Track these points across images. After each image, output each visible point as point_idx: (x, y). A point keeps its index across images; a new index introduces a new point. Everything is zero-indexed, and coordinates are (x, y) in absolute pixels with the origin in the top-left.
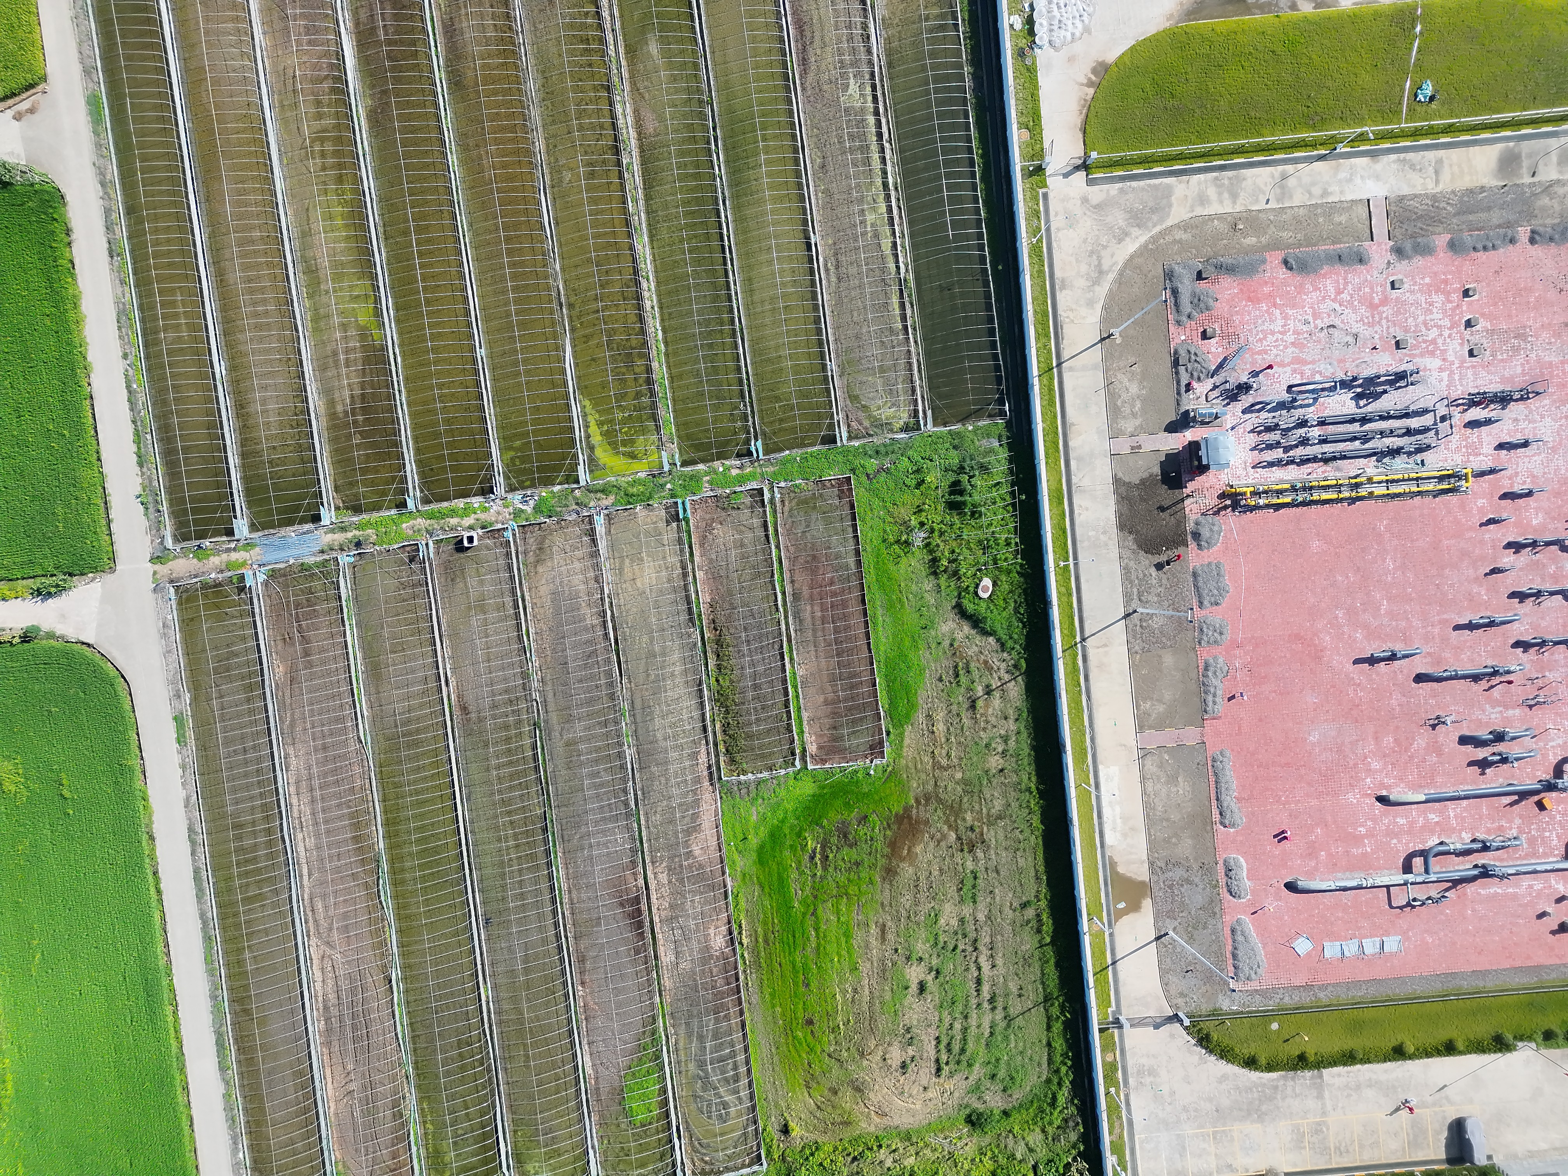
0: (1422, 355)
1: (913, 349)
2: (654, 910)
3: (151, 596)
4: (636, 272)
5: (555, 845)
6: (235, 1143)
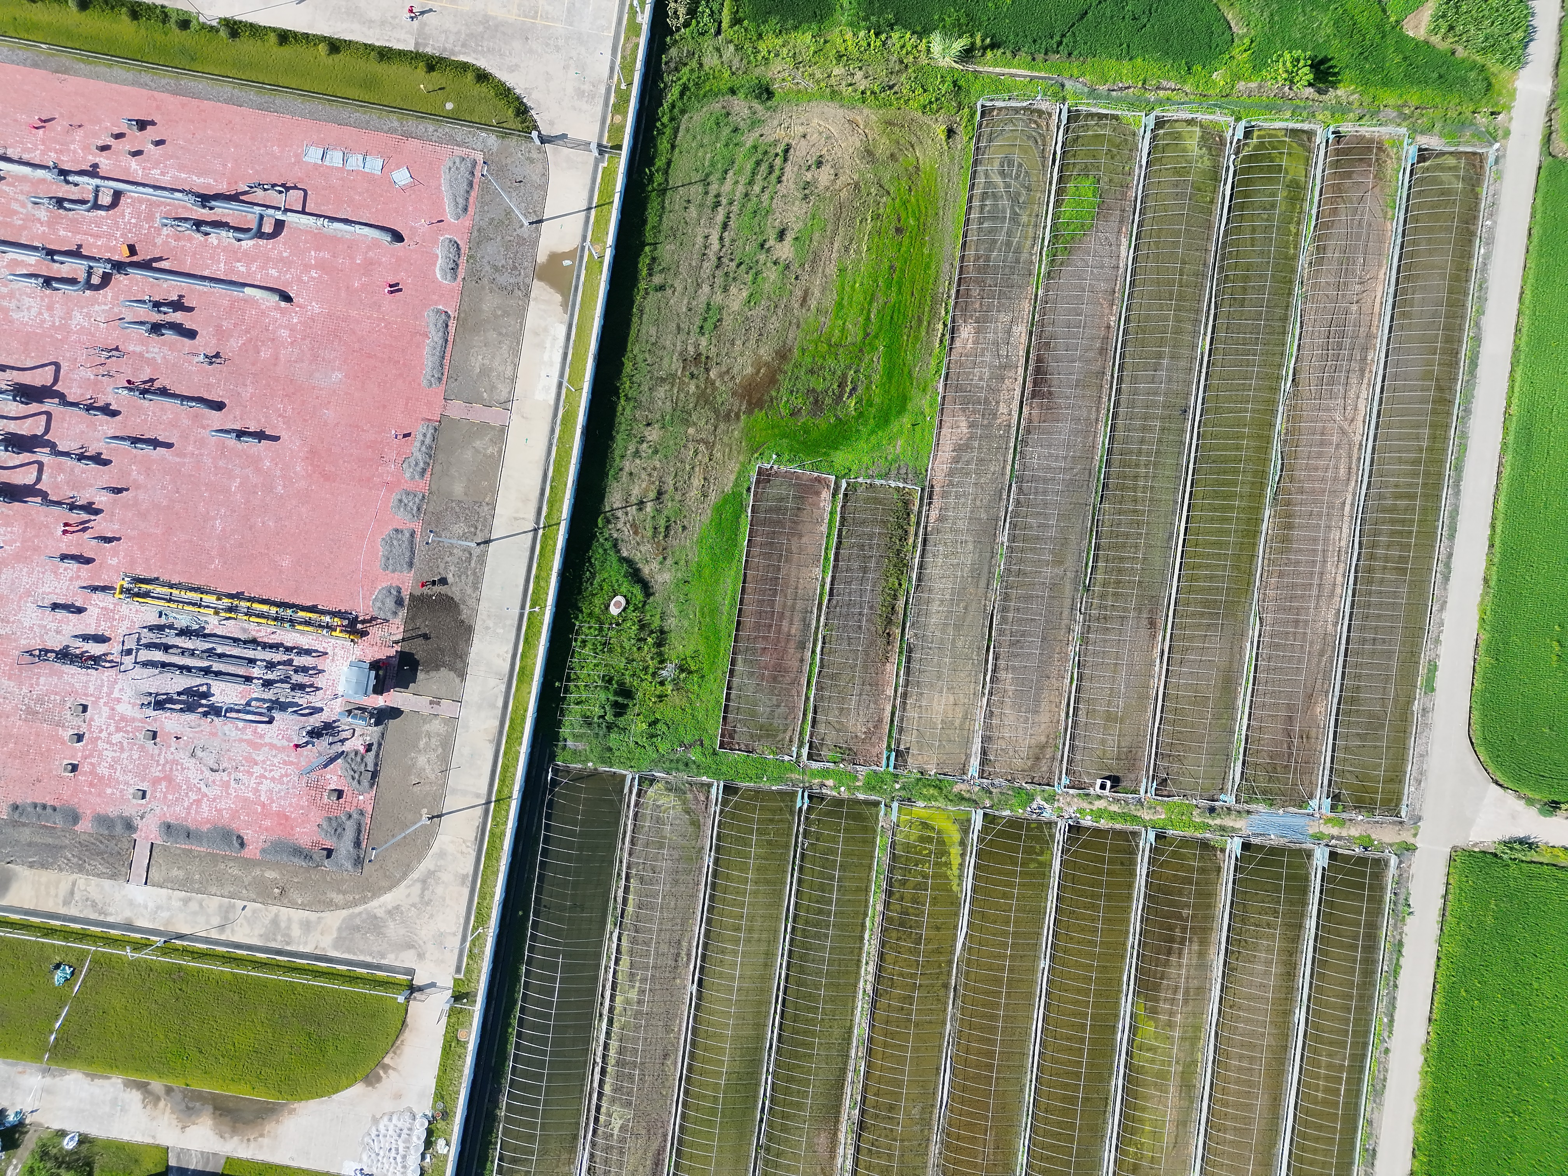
0: (133, 720)
1: (626, 855)
2: (1020, 380)
3: (1424, 815)
4: (874, 1004)
5: (1100, 468)
6: (1485, 264)
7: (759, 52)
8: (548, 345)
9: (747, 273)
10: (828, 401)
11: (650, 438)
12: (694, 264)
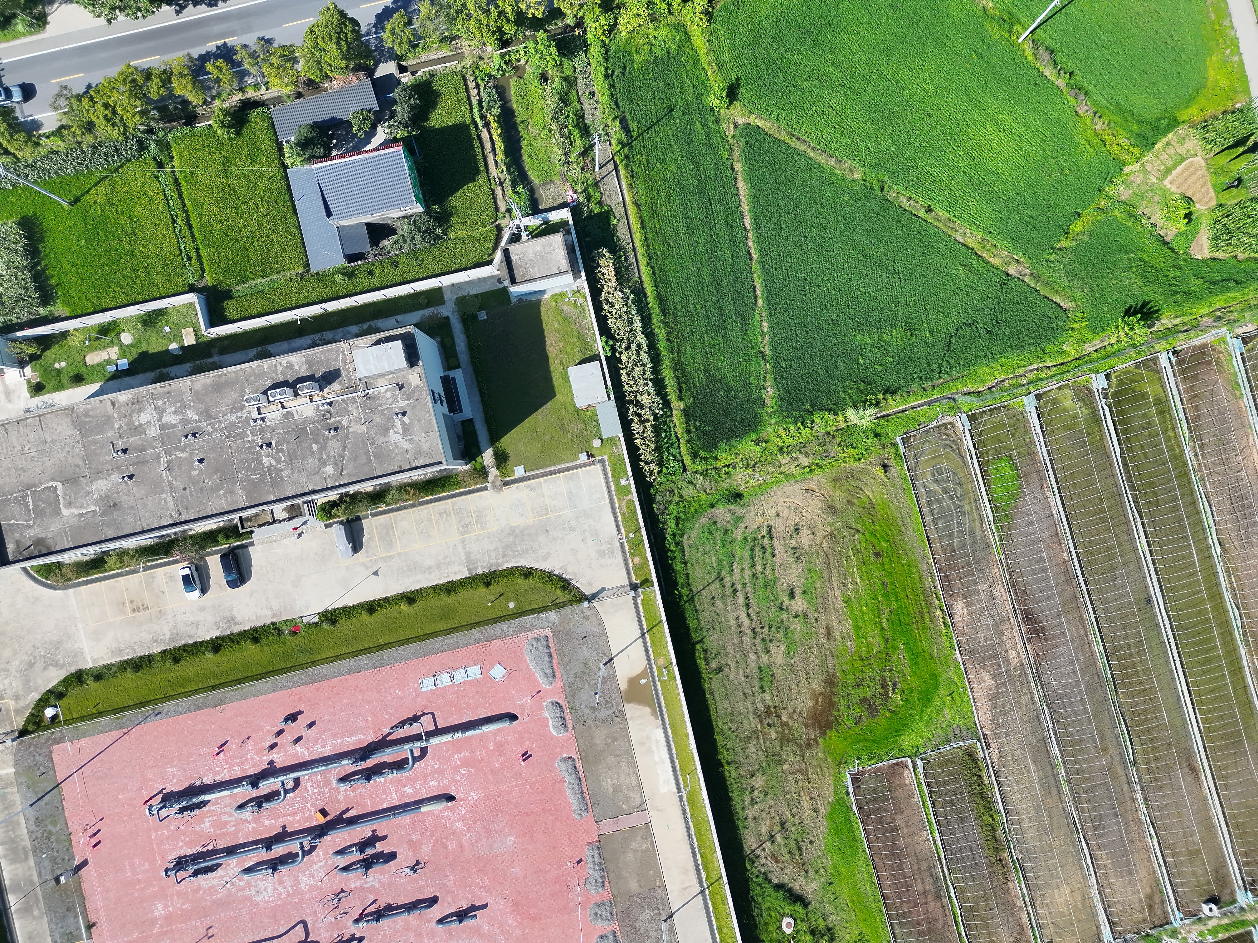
7: (720, 470)
8: (654, 749)
9: (779, 632)
10: (878, 702)
11: (757, 786)
12: (736, 642)
